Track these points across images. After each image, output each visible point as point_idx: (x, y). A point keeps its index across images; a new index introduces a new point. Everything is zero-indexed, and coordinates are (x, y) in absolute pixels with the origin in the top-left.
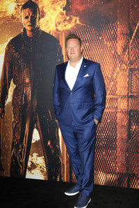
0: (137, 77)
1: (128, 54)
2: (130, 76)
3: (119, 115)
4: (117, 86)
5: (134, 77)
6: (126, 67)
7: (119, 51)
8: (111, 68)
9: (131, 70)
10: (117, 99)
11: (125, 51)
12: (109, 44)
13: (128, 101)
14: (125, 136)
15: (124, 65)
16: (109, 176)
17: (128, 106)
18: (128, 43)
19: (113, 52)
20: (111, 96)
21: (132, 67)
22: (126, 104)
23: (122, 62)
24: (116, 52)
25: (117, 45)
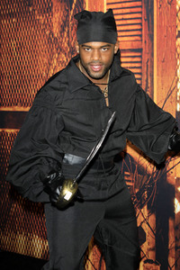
1: (68, 36)
6: (65, 60)
7: (56, 30)
8: (46, 60)
11: (64, 30)
12: (41, 19)
15: (63, 55)
18: (68, 16)
19: (48, 33)
23: (60, 49)
24: (51, 33)
25: (53, 20)
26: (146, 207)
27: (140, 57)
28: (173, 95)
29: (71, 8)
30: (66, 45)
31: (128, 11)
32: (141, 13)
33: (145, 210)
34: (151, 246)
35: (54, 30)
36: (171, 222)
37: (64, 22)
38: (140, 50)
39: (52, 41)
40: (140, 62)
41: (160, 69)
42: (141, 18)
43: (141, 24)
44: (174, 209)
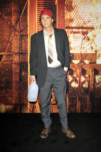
0: (25, 40)
1: (19, 25)
2: (20, 40)
3: (13, 66)
4: (12, 46)
5: (23, 40)
6: (18, 34)
7: (13, 22)
8: (8, 34)
9: (21, 35)
10: (12, 55)
12: (6, 18)
13: (19, 56)
14: (18, 79)
15: (17, 32)
16: (8, 107)
17: (19, 60)
18: (19, 17)
19: (9, 23)
20: (8, 53)
21: (22, 34)
22: (18, 58)
23: (15, 30)
24: (11, 23)
25: (12, 19)
30: (18, 28)
34: (54, 99)
37: (18, 20)
39: (11, 26)
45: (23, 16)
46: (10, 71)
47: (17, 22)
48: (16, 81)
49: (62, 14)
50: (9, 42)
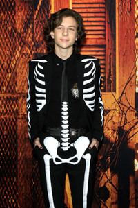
26: (109, 170)
27: (104, 51)
28: (133, 81)
29: (36, 9)
30: (30, 39)
31: (92, 15)
32: (104, 17)
33: (108, 173)
34: (114, 201)
35: (17, 26)
36: (131, 179)
37: (28, 20)
38: (104, 46)
39: (13, 35)
40: (104, 55)
41: (121, 61)
42: (104, 22)
43: (104, 26)
44: (134, 168)
45: (40, 11)
46: (13, 134)
47: (26, 26)
48: (25, 159)
49: (128, 5)
50: (9, 69)
